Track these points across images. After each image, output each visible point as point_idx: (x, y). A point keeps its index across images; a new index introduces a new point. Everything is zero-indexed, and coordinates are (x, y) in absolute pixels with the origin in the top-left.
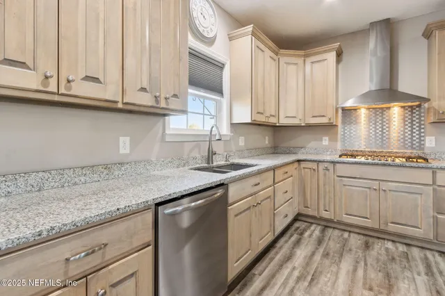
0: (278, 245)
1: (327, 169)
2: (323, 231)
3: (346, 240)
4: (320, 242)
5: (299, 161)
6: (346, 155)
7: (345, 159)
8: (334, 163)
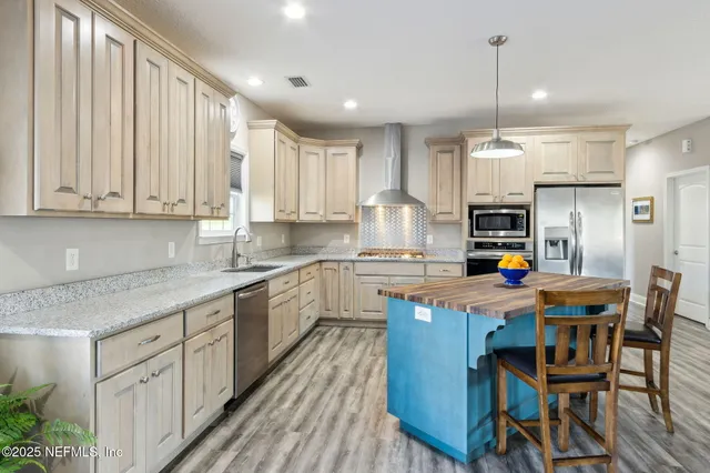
0: (302, 345)
1: (347, 268)
2: (343, 331)
3: (362, 334)
4: (340, 337)
5: (320, 262)
6: (364, 254)
7: (362, 258)
8: (353, 261)
